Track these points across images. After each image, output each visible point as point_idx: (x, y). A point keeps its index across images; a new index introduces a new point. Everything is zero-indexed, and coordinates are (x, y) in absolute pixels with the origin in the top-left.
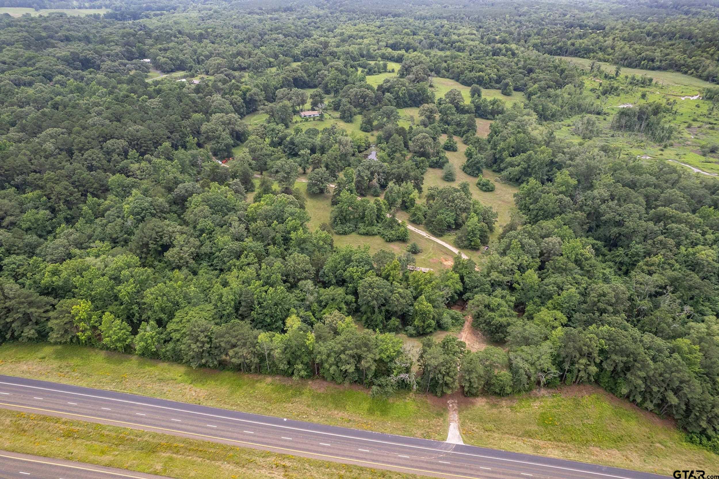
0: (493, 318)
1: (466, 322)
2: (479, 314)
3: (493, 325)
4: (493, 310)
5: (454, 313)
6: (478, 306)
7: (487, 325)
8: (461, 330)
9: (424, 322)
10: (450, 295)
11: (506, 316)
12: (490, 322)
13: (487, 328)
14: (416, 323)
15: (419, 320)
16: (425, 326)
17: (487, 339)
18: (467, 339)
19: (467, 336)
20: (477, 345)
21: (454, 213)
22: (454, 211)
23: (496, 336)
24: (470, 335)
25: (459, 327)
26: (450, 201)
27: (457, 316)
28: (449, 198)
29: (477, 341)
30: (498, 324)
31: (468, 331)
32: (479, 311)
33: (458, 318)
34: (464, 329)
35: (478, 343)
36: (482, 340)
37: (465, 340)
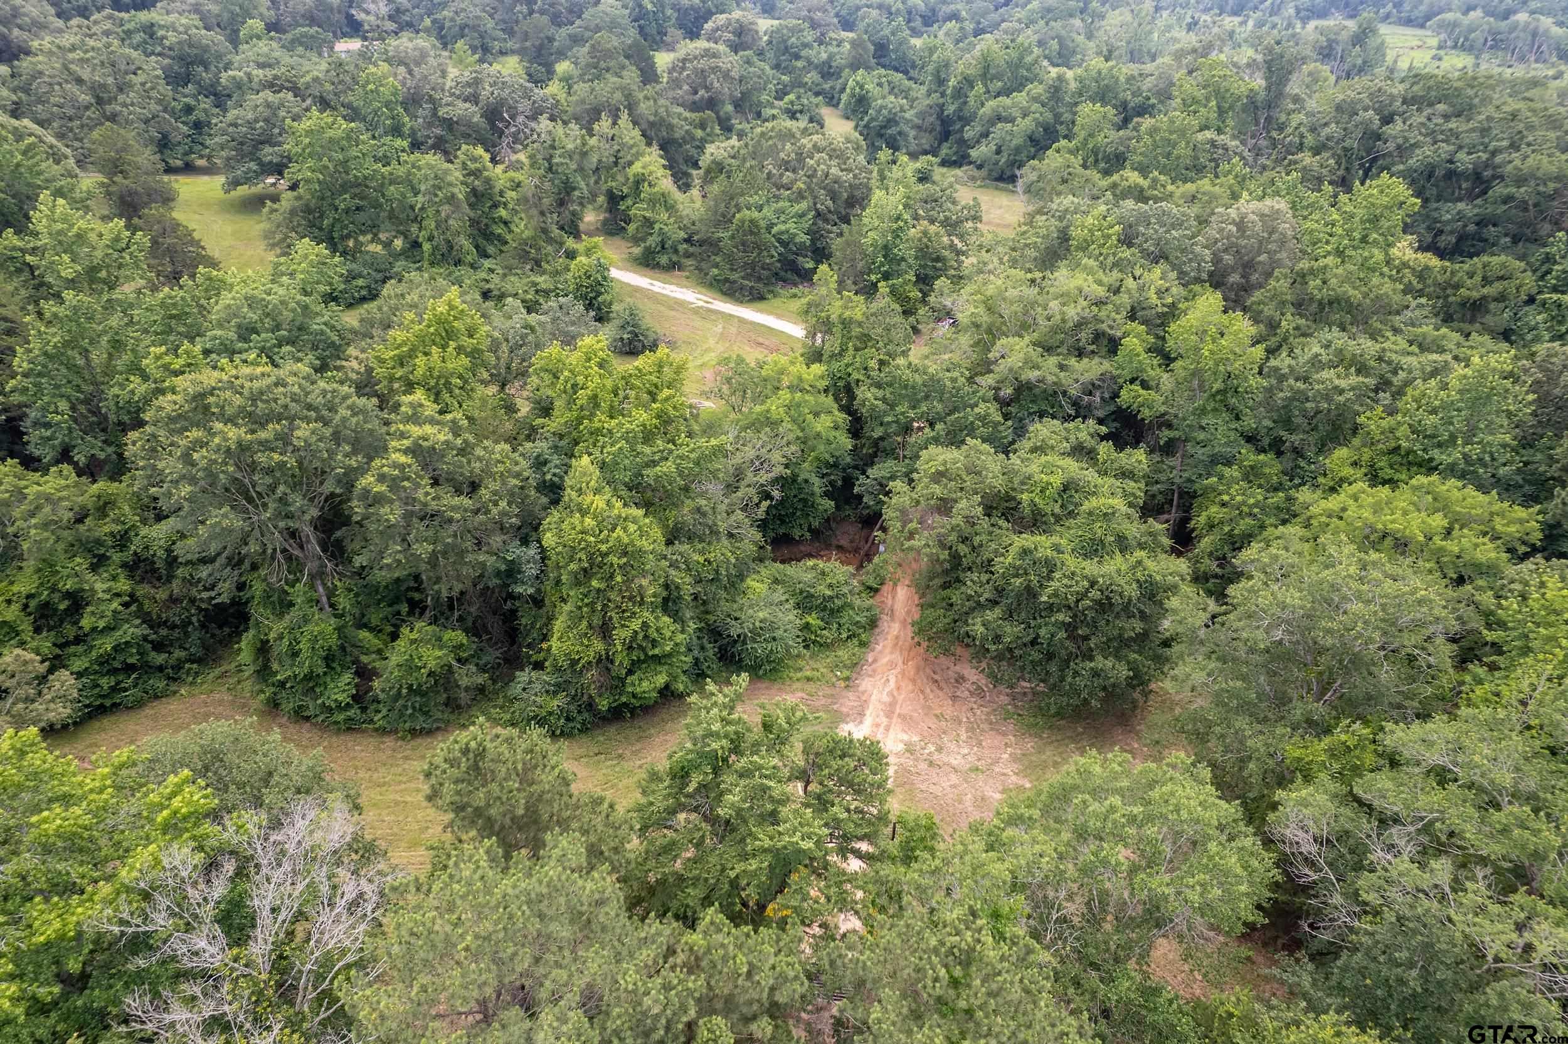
0: (1051, 567)
1: (884, 623)
2: (956, 558)
3: (1051, 608)
4: (1036, 522)
5: (808, 577)
6: (944, 506)
7: (1009, 615)
8: (855, 665)
9: (605, 631)
10: (779, 470)
11: (1123, 544)
12: (1031, 593)
13: (1011, 631)
14: (560, 644)
15: (576, 618)
16: (622, 660)
17: (1016, 707)
18: (894, 720)
19: (892, 704)
20: (959, 746)
21: (804, 205)
22: (803, 198)
23: (1076, 674)
24: (911, 687)
25: (843, 654)
26: (786, 165)
27: (828, 593)
28: (782, 155)
29: (960, 722)
30: (1084, 595)
31: (898, 669)
32: (953, 537)
33: (838, 602)
34: (875, 661)
35: (964, 736)
36: (988, 714)
37: (881, 729)
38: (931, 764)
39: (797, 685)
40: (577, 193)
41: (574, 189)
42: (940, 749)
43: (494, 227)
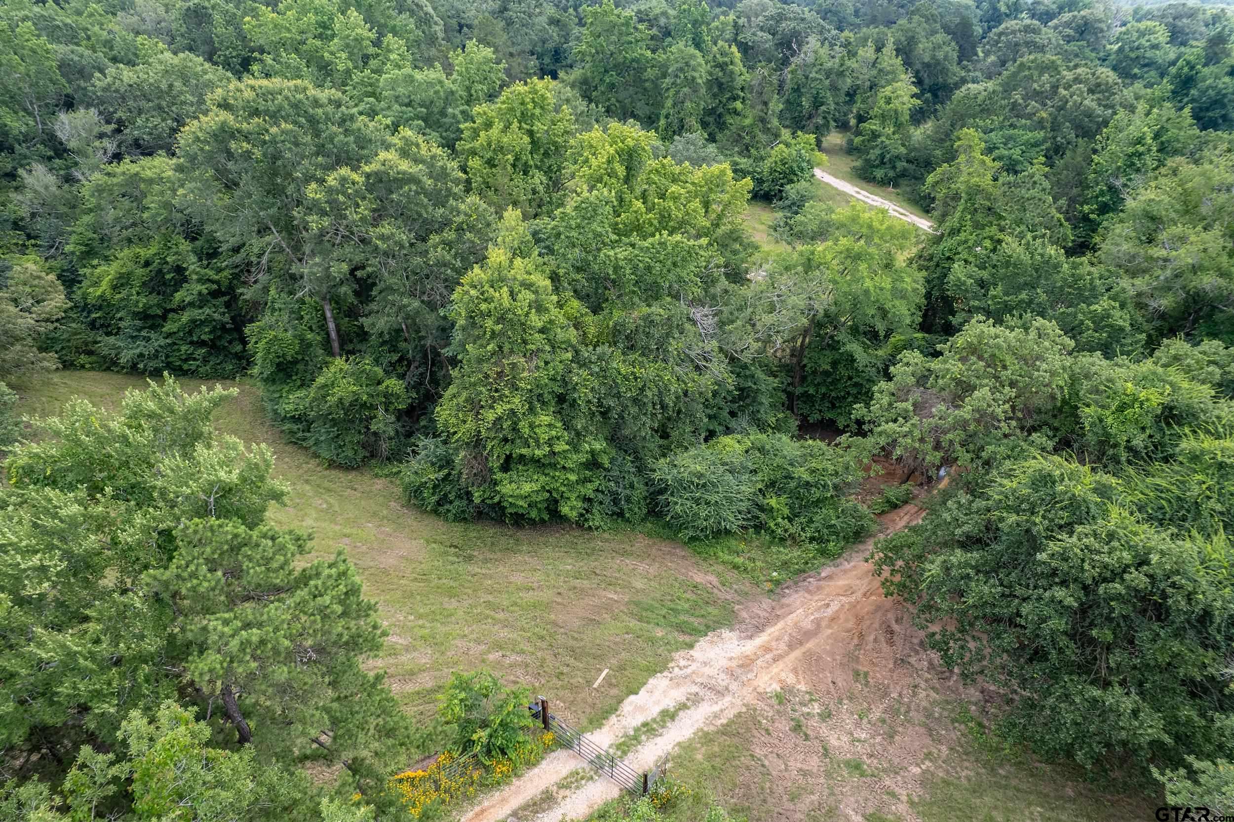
3: (1050, 575)
8: (800, 573)
17: (984, 711)
18: (797, 653)
19: (808, 635)
20: (858, 725)
21: (1040, 135)
22: (1043, 128)
23: (1066, 697)
24: (850, 625)
25: (792, 554)
26: (1037, 95)
27: (806, 477)
28: (1035, 86)
29: (886, 694)
30: (1118, 574)
31: (853, 599)
32: (955, 436)
33: (816, 494)
34: (829, 577)
35: (877, 713)
36: (934, 703)
37: (769, 657)
38: (797, 728)
39: (720, 568)
40: (823, 108)
41: (822, 104)
42: (826, 716)
43: (728, 117)
